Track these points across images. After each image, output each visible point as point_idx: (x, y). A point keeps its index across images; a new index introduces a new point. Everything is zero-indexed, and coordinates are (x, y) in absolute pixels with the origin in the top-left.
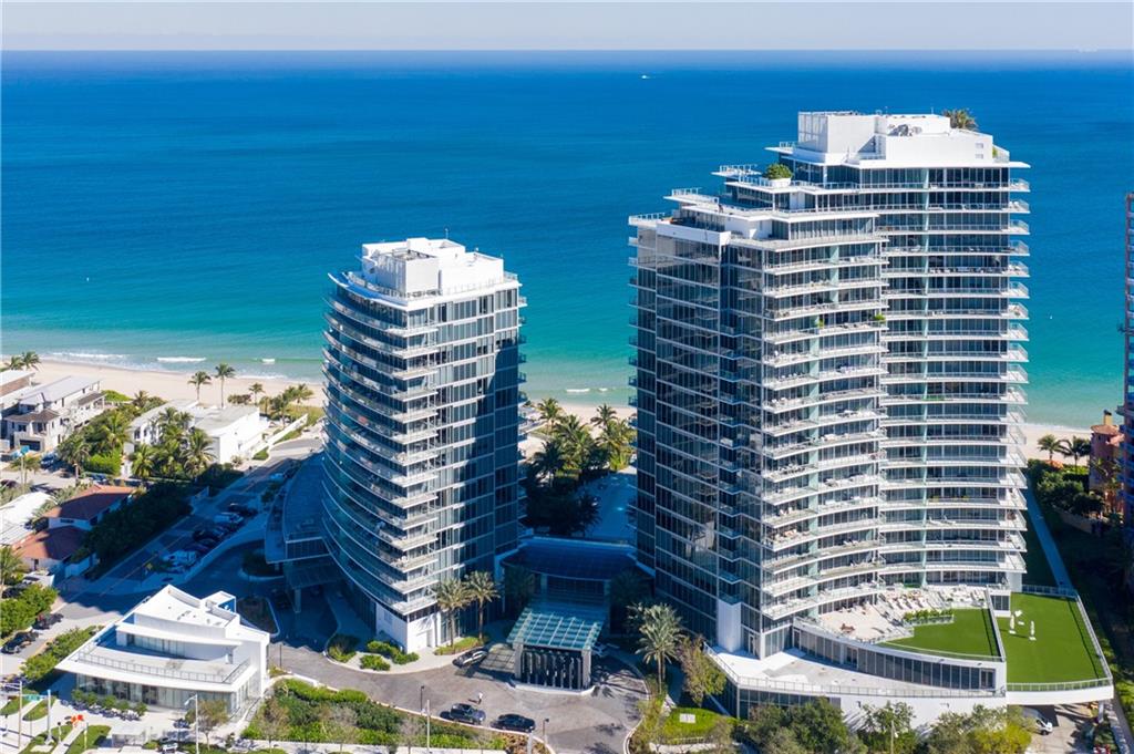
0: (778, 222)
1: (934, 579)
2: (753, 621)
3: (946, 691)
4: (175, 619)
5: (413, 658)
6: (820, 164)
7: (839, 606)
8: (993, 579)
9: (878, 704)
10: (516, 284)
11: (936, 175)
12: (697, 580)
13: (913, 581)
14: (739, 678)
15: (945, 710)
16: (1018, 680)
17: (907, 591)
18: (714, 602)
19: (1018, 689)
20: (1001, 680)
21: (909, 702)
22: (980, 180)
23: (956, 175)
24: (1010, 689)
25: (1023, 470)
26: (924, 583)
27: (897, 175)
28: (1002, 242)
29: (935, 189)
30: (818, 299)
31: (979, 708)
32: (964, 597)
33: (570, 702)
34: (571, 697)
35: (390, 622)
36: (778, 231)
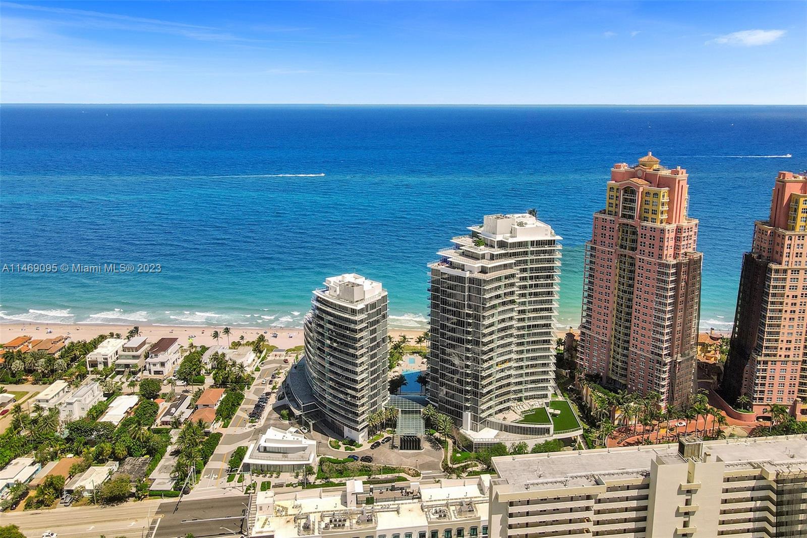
0: (484, 266)
1: (527, 398)
2: (475, 419)
3: (534, 436)
4: (281, 439)
5: (361, 445)
6: (494, 240)
7: (501, 411)
8: (546, 396)
9: (517, 443)
10: (386, 293)
11: (532, 243)
12: (455, 405)
13: (520, 399)
14: (474, 439)
15: (536, 443)
16: (557, 429)
17: (519, 403)
18: (462, 413)
19: (556, 434)
20: (552, 431)
21: (526, 441)
22: (546, 245)
23: (539, 243)
24: (554, 434)
25: (555, 356)
26: (524, 400)
27: (520, 244)
28: (551, 269)
29: (532, 249)
30: (498, 297)
31: (546, 441)
32: (537, 404)
33: (418, 454)
34: (416, 453)
35: (351, 433)
36: (484, 271)
